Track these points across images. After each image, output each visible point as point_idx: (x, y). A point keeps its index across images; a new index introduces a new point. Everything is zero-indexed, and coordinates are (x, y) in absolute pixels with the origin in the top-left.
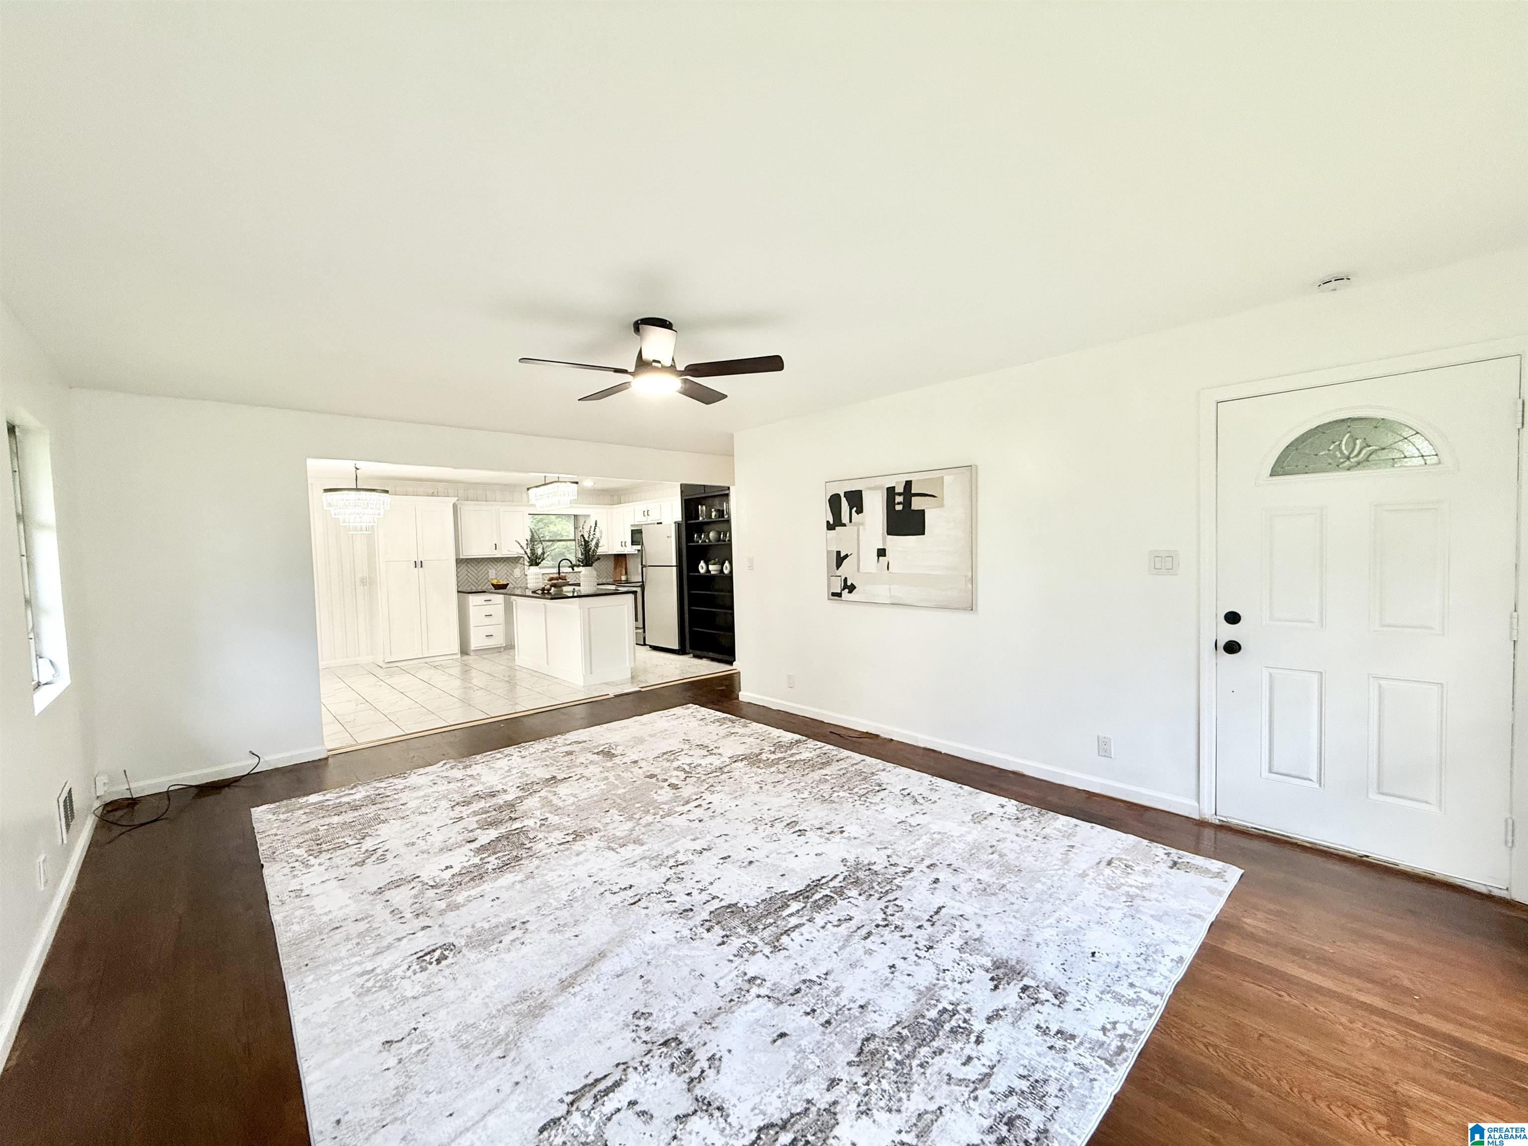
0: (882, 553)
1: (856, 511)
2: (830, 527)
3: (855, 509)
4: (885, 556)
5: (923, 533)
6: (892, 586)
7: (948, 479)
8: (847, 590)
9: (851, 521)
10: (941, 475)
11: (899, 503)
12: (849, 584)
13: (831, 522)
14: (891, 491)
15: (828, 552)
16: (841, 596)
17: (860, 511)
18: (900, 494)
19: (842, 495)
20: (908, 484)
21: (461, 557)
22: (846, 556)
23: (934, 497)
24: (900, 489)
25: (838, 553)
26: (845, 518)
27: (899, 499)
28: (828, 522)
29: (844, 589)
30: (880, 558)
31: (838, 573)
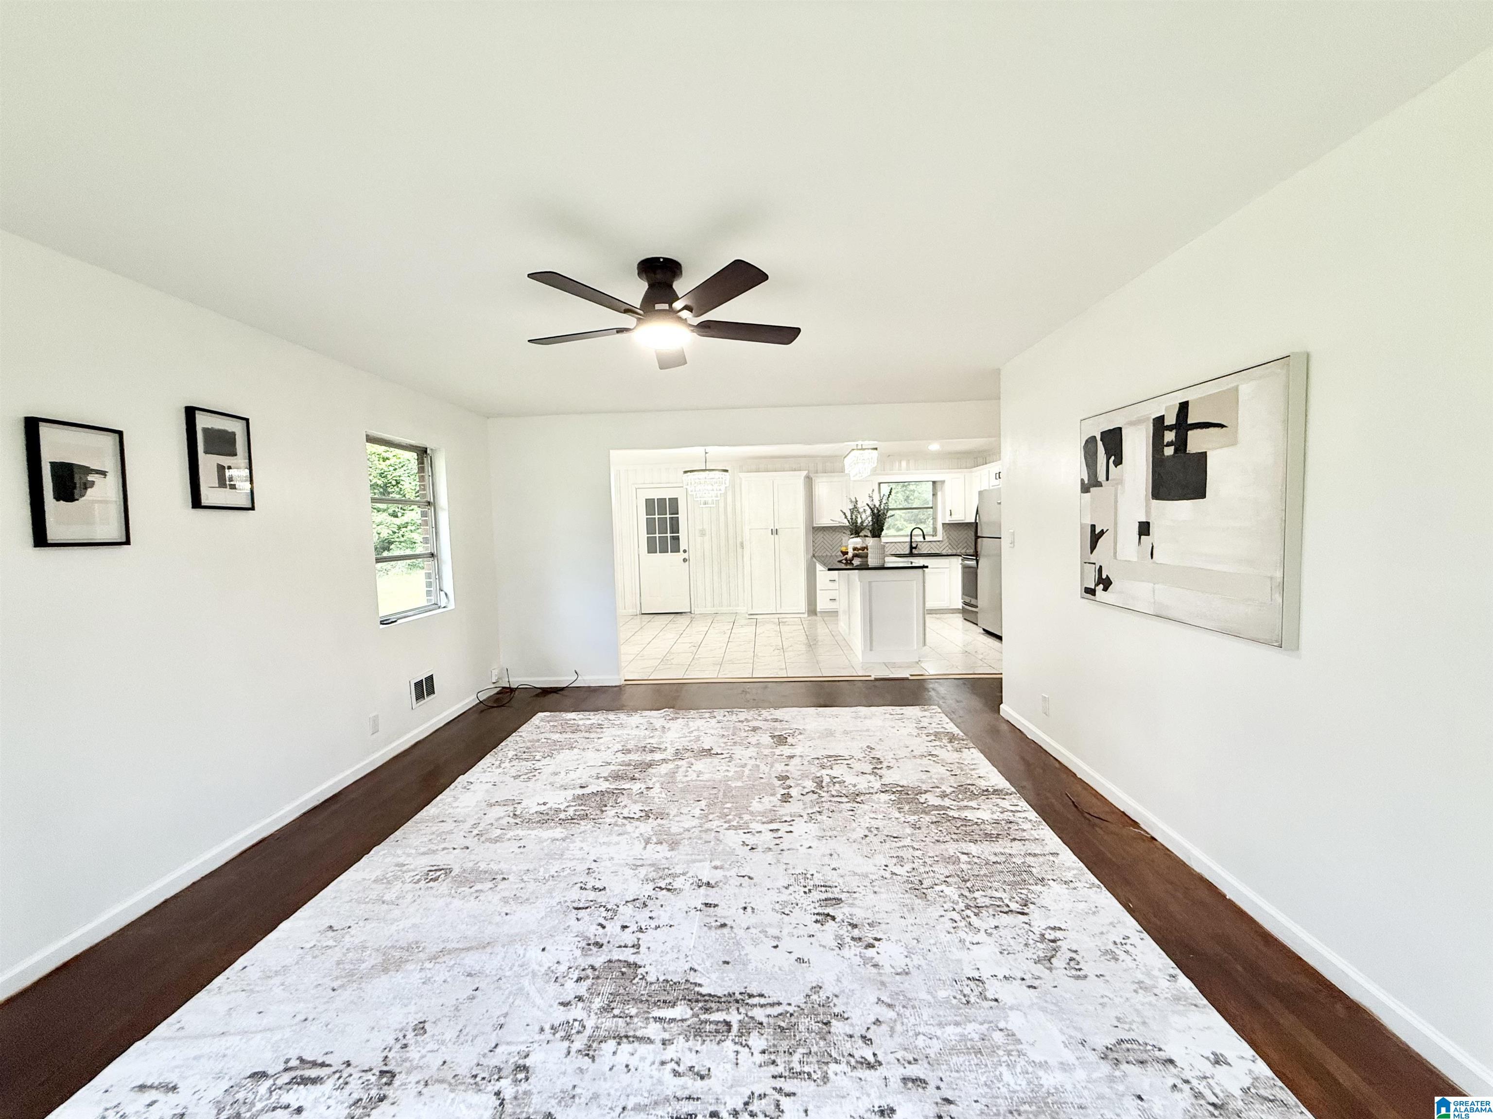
0: (1144, 529)
1: (1114, 462)
2: (1085, 489)
3: (1113, 458)
4: (1149, 534)
5: (1203, 495)
6: (1157, 586)
7: (1246, 389)
8: (1101, 586)
9: (1107, 479)
10: (1235, 384)
11: (1169, 444)
12: (1104, 577)
13: (1086, 482)
14: (1159, 422)
15: (1082, 527)
16: (1094, 595)
17: (1119, 462)
18: (1170, 428)
19: (1098, 438)
20: (1184, 407)
21: (815, 525)
22: (1102, 533)
23: (1222, 426)
24: (1170, 420)
25: (1093, 527)
26: (1102, 477)
27: (1170, 436)
28: (1082, 480)
29: (1097, 585)
30: (1142, 537)
31: (1093, 558)
